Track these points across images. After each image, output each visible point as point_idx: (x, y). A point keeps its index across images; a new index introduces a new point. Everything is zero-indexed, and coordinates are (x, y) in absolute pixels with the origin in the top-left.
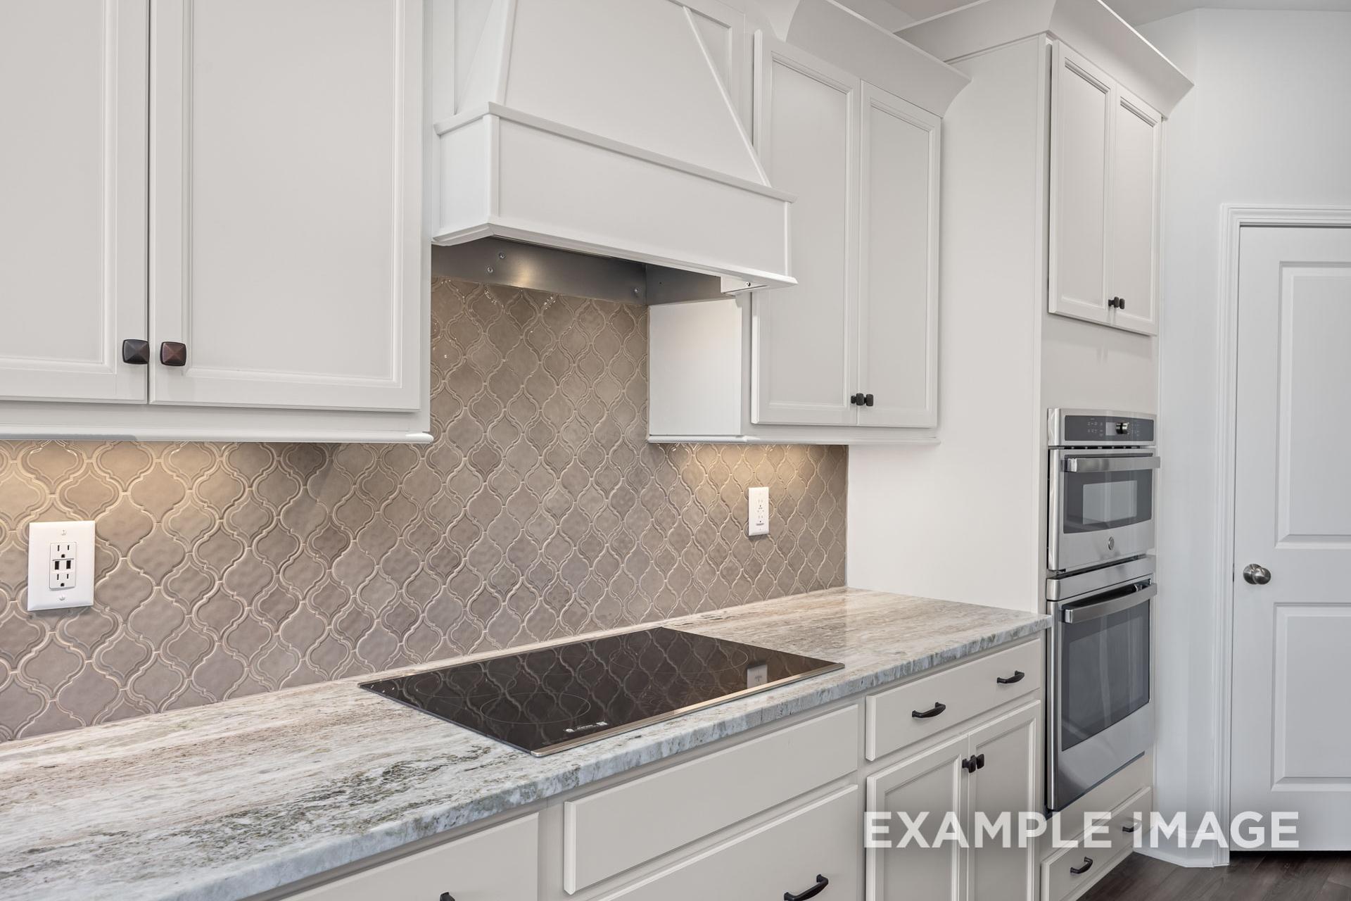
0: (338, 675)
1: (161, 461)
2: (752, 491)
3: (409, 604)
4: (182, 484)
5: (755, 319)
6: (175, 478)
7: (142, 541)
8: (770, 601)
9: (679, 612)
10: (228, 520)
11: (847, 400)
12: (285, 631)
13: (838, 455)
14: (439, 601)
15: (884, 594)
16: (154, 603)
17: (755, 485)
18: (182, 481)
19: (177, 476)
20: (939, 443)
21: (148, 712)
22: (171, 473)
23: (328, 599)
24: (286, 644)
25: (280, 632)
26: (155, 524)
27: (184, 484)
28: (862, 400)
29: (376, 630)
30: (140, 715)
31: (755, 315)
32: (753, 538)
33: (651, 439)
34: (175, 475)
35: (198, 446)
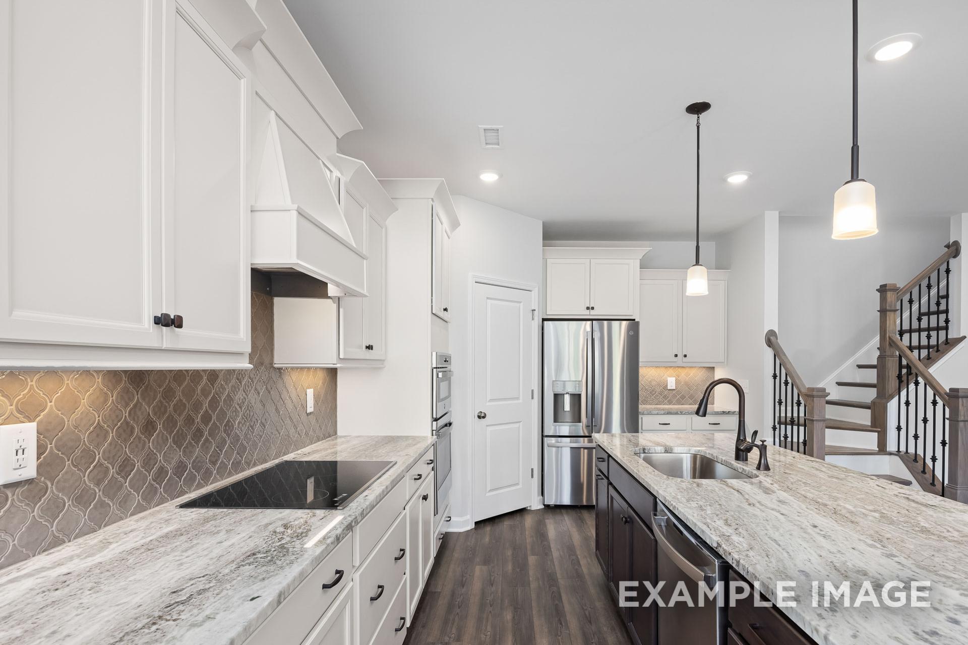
0: (154, 505)
1: (69, 382)
2: (308, 390)
3: (184, 460)
4: (79, 397)
5: (341, 310)
6: (76, 393)
7: (60, 434)
8: (314, 444)
9: (285, 454)
10: (102, 418)
11: (364, 347)
12: (130, 482)
13: (333, 373)
14: (197, 458)
15: (359, 437)
16: (66, 473)
17: (309, 388)
18: (79, 394)
19: (77, 392)
20: (384, 367)
21: (64, 542)
22: (74, 390)
23: (149, 462)
24: (130, 490)
25: (127, 484)
26: (66, 423)
27: (81, 397)
28: (369, 347)
29: (170, 477)
30: (60, 544)
31: (341, 307)
32: (308, 414)
33: (275, 366)
34: (76, 391)
35: (87, 373)
